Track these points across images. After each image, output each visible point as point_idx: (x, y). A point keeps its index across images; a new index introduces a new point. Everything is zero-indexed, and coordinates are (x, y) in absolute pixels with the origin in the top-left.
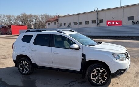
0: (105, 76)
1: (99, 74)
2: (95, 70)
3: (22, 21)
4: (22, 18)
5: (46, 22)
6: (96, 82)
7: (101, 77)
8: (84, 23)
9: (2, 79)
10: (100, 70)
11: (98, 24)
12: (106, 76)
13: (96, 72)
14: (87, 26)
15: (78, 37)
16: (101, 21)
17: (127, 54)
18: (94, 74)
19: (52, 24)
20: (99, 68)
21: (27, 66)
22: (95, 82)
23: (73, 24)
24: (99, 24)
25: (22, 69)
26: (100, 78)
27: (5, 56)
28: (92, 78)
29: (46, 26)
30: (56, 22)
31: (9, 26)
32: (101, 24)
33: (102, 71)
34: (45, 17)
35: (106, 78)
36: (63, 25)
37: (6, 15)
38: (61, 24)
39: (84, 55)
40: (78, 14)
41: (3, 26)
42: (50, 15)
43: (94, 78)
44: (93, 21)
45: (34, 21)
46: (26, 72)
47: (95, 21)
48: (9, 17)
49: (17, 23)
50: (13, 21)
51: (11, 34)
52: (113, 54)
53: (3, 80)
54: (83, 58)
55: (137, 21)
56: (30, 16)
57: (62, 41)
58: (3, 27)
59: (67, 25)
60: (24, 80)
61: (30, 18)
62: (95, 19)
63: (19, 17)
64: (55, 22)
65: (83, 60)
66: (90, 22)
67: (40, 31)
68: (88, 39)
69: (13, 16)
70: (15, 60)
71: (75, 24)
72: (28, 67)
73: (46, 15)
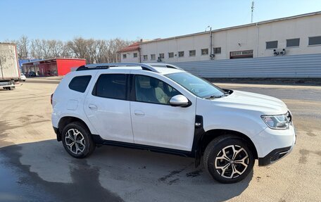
0: (243, 163)
1: (231, 159)
2: (223, 150)
3: (76, 52)
4: (76, 46)
5: (119, 52)
6: (225, 174)
7: (235, 164)
8: (187, 54)
9: (30, 166)
10: (235, 151)
11: (212, 56)
12: (246, 162)
13: (224, 155)
14: (192, 59)
15: (185, 80)
16: (218, 51)
17: (290, 116)
18: (222, 158)
19: (130, 56)
20: (233, 146)
21: (81, 141)
22: (222, 175)
23: (166, 56)
24: (214, 56)
25: (71, 145)
26: (234, 167)
27: (41, 117)
28: (217, 167)
29: (118, 59)
30: (137, 52)
31: (52, 61)
32: (218, 56)
33: (238, 152)
34: (118, 44)
35: (246, 166)
36: (149, 57)
37: (46, 40)
38: (145, 57)
39: (199, 119)
40: (177, 38)
41: (43, 60)
42: (125, 41)
43: (222, 168)
44: (203, 50)
45: (98, 51)
46: (79, 151)
47: (207, 50)
48: (52, 44)
49: (68, 55)
50: (60, 52)
51: (57, 75)
52: (263, 116)
53: (32, 170)
54: (197, 124)
55: (282, 51)
56: (91, 42)
57: (150, 87)
58: (42, 62)
59: (157, 59)
60: (75, 169)
61: (90, 45)
62: (207, 46)
63: (70, 44)
64: (135, 52)
65: (198, 129)
66: (198, 53)
67: (107, 67)
68: (205, 84)
69: (60, 43)
70: (57, 127)
71: (171, 55)
72: (83, 141)
73: (118, 41)
